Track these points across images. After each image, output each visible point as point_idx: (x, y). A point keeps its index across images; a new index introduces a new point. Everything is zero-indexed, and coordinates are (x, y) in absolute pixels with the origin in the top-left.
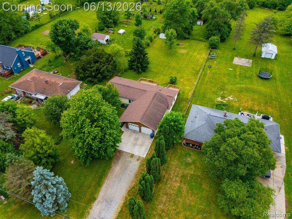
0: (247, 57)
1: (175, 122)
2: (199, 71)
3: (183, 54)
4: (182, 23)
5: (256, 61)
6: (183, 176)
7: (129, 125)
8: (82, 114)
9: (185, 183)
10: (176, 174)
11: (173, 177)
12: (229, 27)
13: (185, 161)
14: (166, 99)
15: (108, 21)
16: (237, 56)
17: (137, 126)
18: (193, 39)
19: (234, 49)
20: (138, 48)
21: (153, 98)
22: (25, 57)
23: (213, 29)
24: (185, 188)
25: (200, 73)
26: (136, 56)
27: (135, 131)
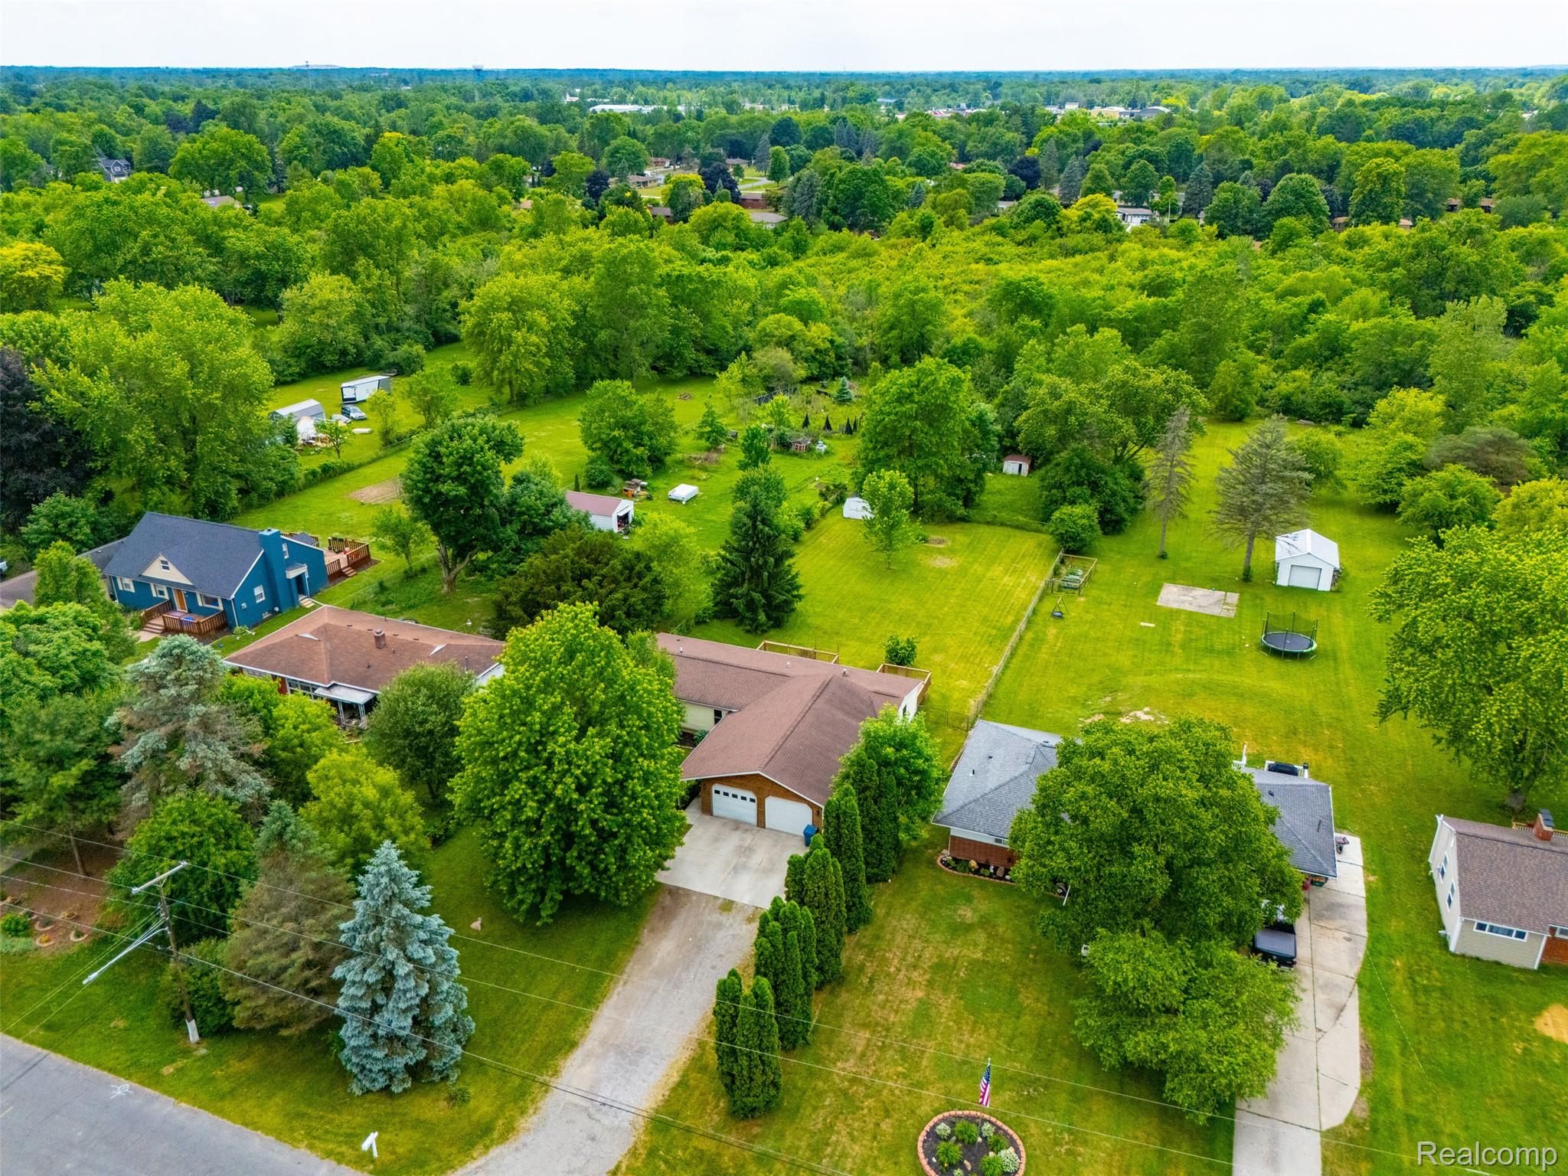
0: (1215, 582)
2: (1012, 629)
3: (943, 573)
4: (934, 454)
5: (1256, 596)
6: (940, 967)
7: (714, 795)
8: (547, 686)
9: (946, 990)
10: (910, 959)
11: (899, 970)
12: (1136, 476)
13: (950, 917)
14: (870, 702)
15: (627, 451)
16: (1173, 580)
17: (750, 795)
18: (988, 523)
19: (1163, 556)
20: (755, 526)
21: (817, 697)
22: (290, 564)
23: (1066, 479)
24: (946, 1005)
25: (1016, 635)
26: (747, 560)
27: (737, 825)
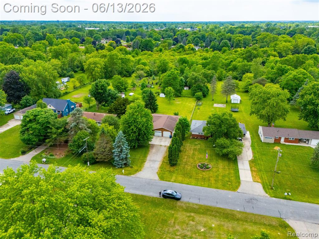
0: (222, 103)
1: (185, 120)
2: (192, 111)
3: (179, 104)
4: (175, 85)
5: (228, 105)
6: (194, 149)
7: (155, 132)
9: (196, 151)
10: (190, 148)
11: (189, 150)
12: (207, 88)
13: (194, 144)
14: (176, 119)
16: (215, 103)
17: (160, 132)
18: (184, 97)
19: (213, 100)
21: (167, 119)
23: (196, 89)
24: (196, 153)
25: (193, 112)
27: (159, 136)
